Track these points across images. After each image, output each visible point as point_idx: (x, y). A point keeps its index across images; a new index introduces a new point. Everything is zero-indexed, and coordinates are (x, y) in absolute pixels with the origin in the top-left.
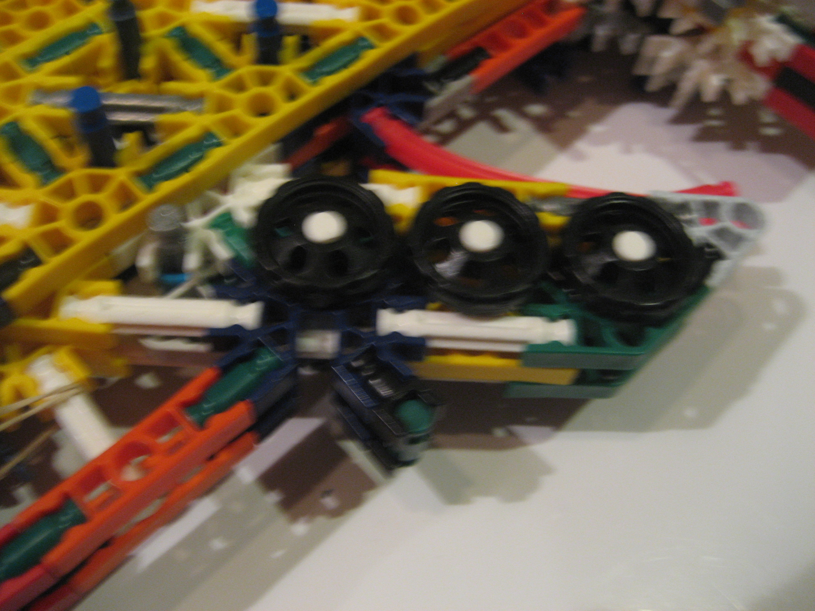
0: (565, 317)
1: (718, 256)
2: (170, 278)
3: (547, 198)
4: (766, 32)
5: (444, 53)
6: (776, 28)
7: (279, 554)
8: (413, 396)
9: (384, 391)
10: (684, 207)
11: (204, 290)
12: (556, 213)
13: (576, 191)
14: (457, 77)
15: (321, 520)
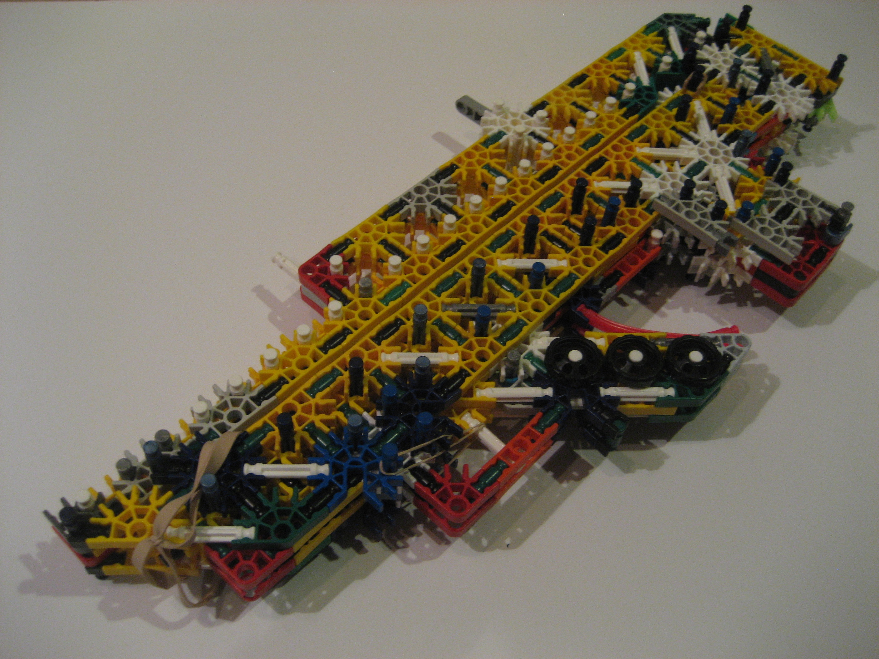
0: (671, 386)
1: (732, 359)
2: (509, 380)
3: (658, 339)
4: (748, 254)
5: (603, 275)
6: (752, 252)
7: (558, 495)
8: (618, 418)
9: (607, 417)
10: (716, 339)
11: (524, 384)
12: (662, 345)
13: (669, 335)
14: (610, 286)
15: (572, 482)
